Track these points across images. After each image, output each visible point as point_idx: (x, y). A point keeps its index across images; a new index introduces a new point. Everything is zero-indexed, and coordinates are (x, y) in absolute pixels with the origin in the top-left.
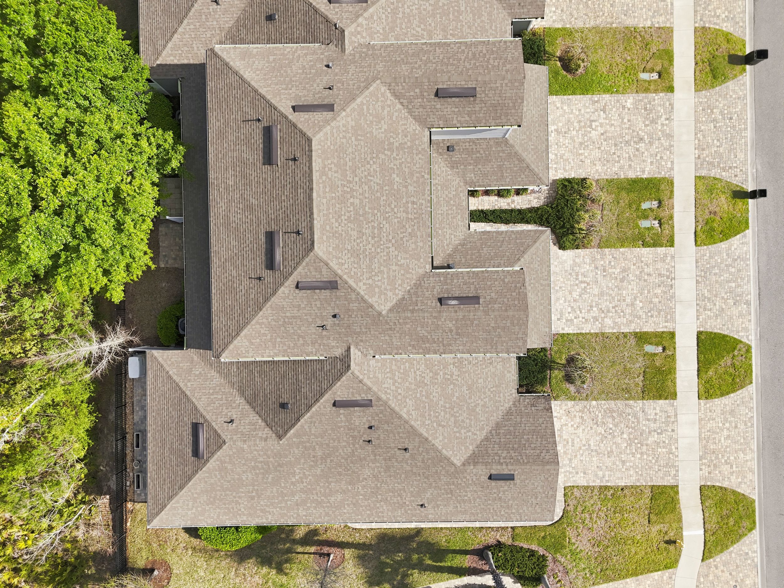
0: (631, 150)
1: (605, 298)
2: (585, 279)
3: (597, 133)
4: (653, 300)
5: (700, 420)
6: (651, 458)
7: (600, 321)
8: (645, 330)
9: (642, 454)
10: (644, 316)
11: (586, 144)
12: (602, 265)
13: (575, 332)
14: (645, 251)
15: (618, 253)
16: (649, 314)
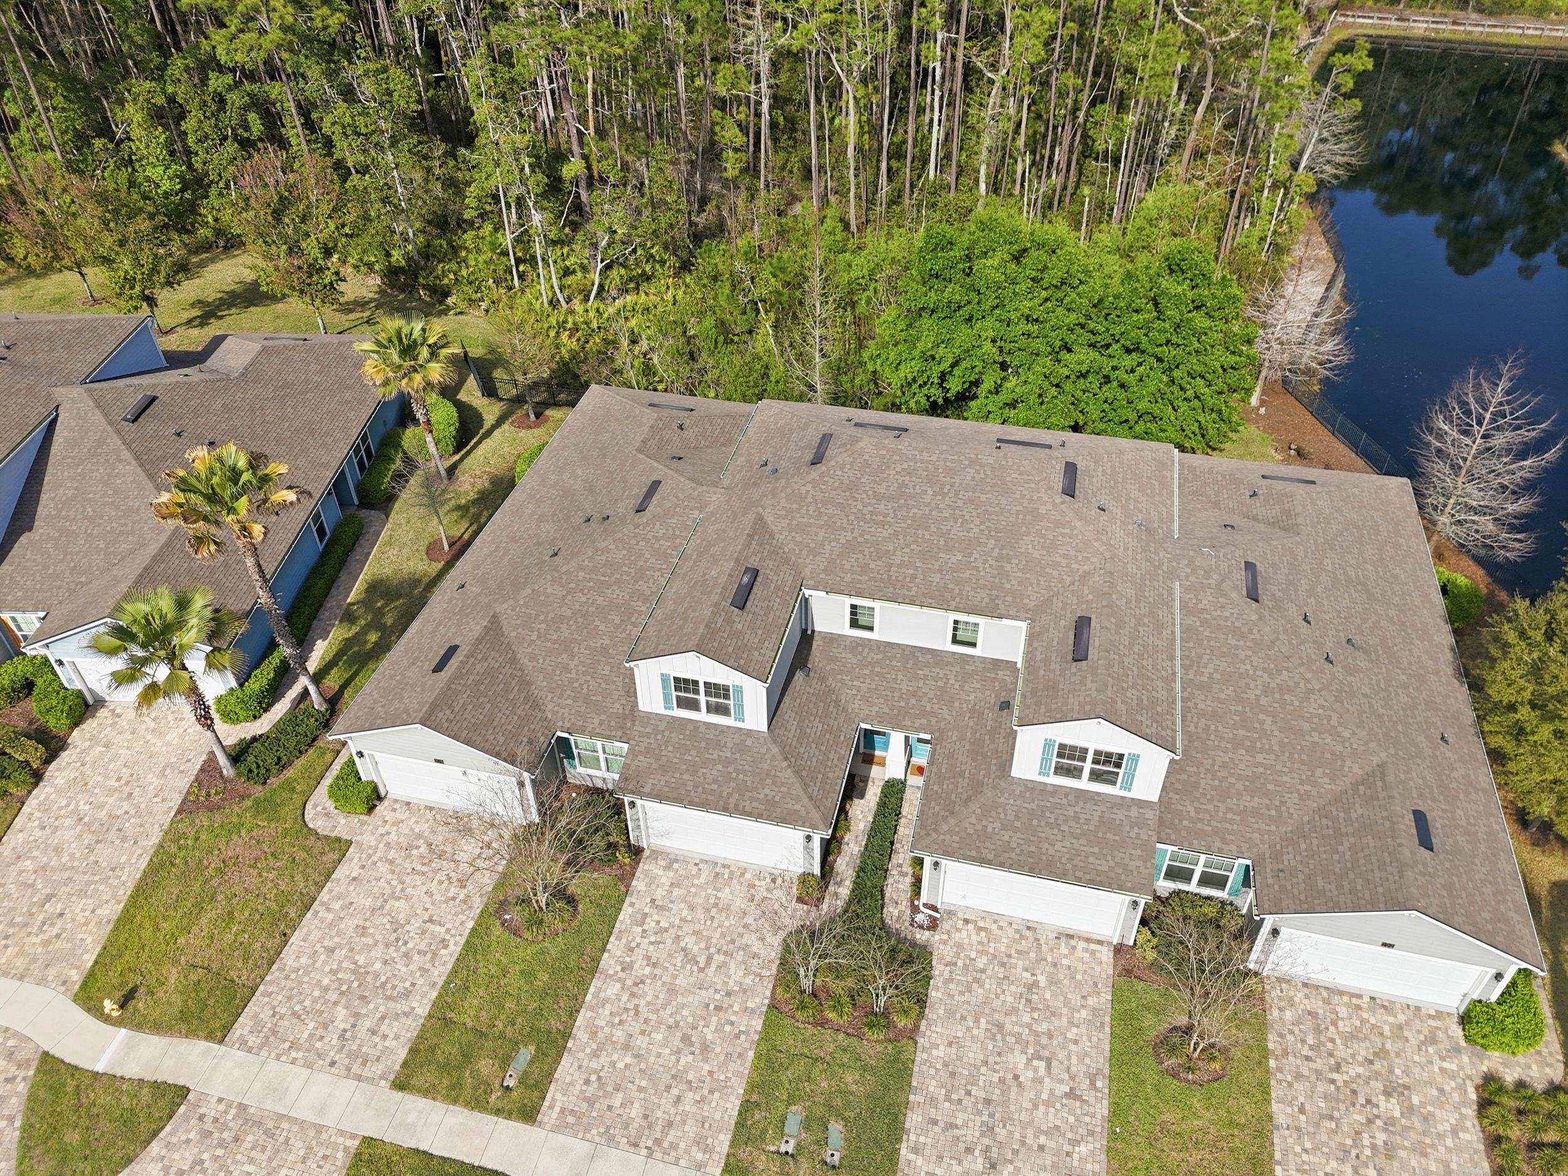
0: (972, 1134)
1: (662, 996)
2: (713, 966)
3: (1021, 1066)
4: (620, 1095)
5: (319, 1129)
6: (307, 1003)
7: (621, 975)
8: (566, 1060)
9: (326, 989)
10: (594, 1065)
11: (999, 1037)
12: (732, 1006)
13: (617, 925)
14: (733, 1105)
15: (747, 1045)
16: (593, 1078)
